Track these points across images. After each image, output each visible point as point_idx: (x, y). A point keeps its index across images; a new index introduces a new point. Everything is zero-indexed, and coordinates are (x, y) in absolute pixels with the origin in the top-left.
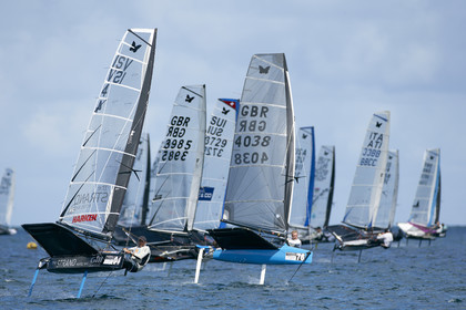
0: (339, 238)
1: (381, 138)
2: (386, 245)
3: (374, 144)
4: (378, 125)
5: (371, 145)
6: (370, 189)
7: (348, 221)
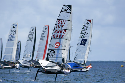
0: (2, 65)
1: (15, 31)
2: (18, 68)
3: (13, 34)
4: (14, 27)
5: (12, 34)
6: (12, 49)
7: (5, 60)
